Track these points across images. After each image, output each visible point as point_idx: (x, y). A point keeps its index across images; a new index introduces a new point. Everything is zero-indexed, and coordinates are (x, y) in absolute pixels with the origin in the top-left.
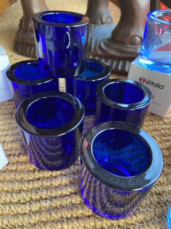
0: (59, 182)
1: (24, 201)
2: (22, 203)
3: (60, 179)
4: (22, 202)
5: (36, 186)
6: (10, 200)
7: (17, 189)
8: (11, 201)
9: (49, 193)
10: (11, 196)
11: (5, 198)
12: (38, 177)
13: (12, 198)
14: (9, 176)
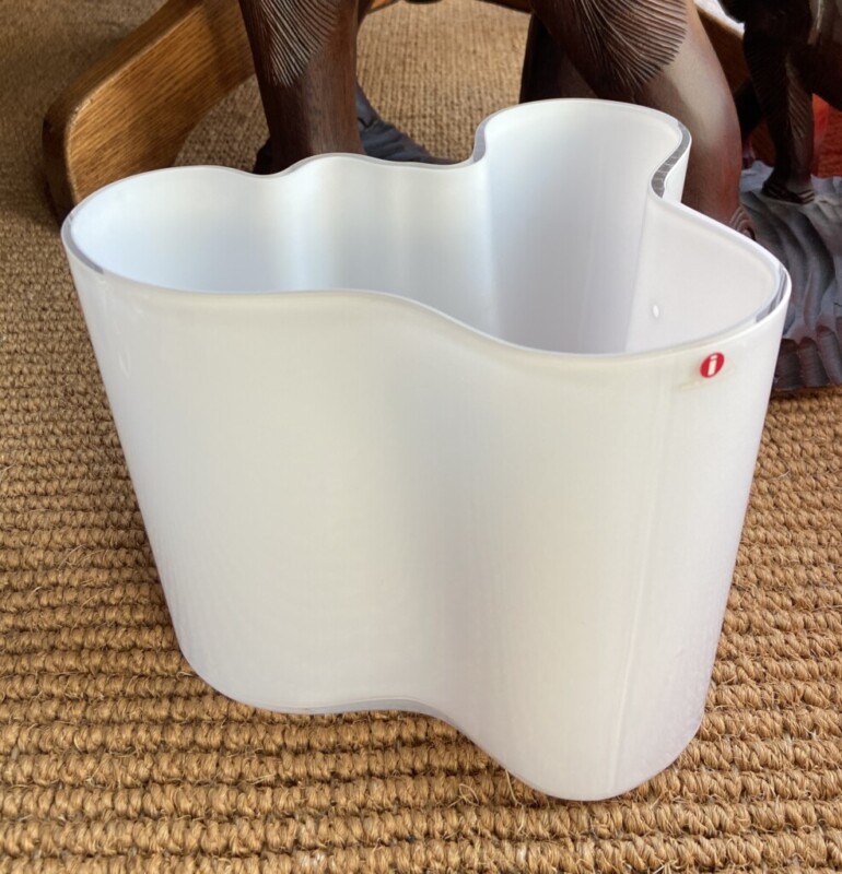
0: (360, 797)
1: (243, 850)
2: (237, 856)
3: (362, 788)
4: (235, 849)
5: (282, 802)
6: (199, 841)
7: (222, 807)
8: (200, 847)
9: (323, 829)
10: (204, 829)
11: (183, 834)
12: (290, 774)
13: (205, 836)
14: (199, 765)
